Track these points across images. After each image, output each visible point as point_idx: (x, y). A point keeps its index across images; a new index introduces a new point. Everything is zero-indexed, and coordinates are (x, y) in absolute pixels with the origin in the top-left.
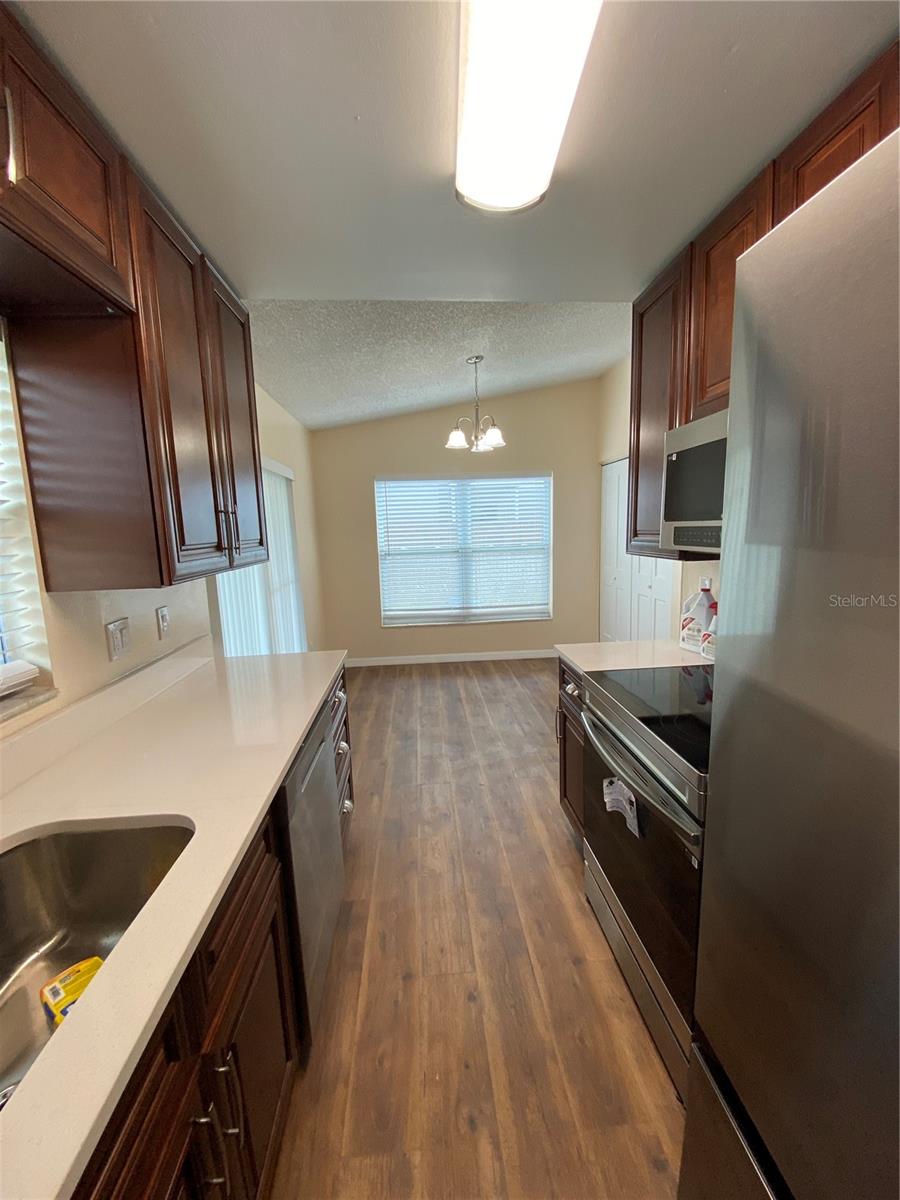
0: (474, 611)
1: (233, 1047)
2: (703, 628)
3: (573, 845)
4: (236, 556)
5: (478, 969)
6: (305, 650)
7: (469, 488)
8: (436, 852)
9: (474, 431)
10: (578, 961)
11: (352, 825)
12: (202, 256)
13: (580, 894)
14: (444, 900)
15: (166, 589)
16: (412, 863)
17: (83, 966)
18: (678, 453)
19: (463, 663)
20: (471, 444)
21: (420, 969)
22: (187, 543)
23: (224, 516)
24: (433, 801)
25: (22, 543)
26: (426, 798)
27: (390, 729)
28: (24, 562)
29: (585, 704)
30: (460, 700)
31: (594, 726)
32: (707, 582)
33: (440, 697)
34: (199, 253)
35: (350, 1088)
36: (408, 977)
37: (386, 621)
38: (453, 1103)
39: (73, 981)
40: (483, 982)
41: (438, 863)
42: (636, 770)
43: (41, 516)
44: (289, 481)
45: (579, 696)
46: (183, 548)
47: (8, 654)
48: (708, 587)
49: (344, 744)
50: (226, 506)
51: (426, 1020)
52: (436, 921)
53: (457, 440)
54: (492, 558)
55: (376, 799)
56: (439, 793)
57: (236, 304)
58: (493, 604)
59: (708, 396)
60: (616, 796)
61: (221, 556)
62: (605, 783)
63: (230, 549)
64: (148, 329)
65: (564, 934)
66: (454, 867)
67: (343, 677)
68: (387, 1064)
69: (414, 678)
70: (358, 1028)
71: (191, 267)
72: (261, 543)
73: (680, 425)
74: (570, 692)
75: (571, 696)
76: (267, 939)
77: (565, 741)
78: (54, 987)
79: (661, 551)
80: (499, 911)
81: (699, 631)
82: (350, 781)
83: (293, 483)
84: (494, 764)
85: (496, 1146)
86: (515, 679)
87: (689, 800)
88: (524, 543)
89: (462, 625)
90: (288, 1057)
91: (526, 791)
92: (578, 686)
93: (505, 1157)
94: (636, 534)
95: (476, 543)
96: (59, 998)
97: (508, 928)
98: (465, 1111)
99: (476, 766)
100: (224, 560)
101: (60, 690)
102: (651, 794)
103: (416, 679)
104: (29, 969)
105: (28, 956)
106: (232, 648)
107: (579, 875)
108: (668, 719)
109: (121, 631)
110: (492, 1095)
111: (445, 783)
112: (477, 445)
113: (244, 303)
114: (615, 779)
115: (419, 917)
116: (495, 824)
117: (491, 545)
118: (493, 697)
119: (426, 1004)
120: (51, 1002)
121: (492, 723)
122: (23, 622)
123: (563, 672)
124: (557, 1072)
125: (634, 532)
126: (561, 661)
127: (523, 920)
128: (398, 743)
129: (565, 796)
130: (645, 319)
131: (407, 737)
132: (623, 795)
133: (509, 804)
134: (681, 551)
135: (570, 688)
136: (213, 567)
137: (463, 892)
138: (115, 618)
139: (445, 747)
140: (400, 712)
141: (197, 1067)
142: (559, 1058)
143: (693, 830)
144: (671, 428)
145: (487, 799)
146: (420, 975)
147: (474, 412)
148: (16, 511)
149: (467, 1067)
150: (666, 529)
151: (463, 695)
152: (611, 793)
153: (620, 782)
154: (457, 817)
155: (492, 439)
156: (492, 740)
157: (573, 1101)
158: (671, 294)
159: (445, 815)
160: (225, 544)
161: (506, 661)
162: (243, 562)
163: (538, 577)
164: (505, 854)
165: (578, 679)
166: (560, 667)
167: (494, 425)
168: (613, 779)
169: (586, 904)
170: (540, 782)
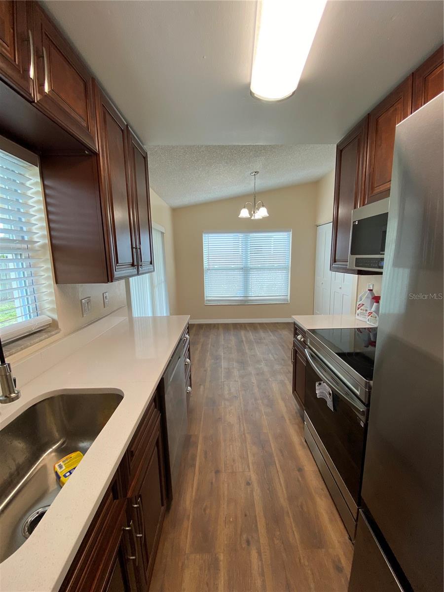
0: (250, 298)
1: (140, 496)
2: (368, 309)
3: (298, 415)
4: (140, 269)
5: (251, 470)
6: (169, 314)
7: (249, 237)
8: (231, 414)
9: (253, 209)
10: (300, 470)
11: (191, 399)
12: (127, 126)
13: (302, 438)
14: (235, 437)
15: (110, 284)
16: (220, 418)
17: (73, 455)
18: (358, 221)
19: (245, 324)
20: (251, 215)
21: (223, 469)
22: (119, 262)
23: (136, 250)
24: (230, 390)
25: (45, 261)
26: (226, 388)
27: (208, 354)
28: (47, 269)
29: (307, 345)
30: (242, 341)
31: (312, 356)
32: (371, 286)
33: (233, 340)
34: (126, 124)
35: (190, 522)
36: (217, 472)
37: (207, 302)
38: (239, 532)
39: (69, 462)
40: (254, 477)
41: (232, 419)
42: (333, 378)
43: (54, 248)
44: (162, 233)
45: (304, 341)
46: (118, 265)
47: (39, 312)
48: (371, 289)
49: (188, 360)
50: (136, 245)
51: (226, 493)
52: (231, 446)
53: (244, 213)
54: (259, 272)
55: (202, 387)
56: (232, 386)
57: (141, 148)
58: (260, 295)
59: (375, 192)
60: (322, 390)
61: (133, 269)
62: (317, 384)
63: (138, 266)
64: (103, 161)
65: (294, 457)
66: (240, 421)
67: (188, 328)
68: (208, 512)
69: (220, 330)
70: (194, 494)
71: (122, 131)
72: (151, 263)
73: (360, 207)
74: (299, 339)
75: (300, 341)
76: (155, 448)
77: (296, 364)
78: (60, 464)
79: (348, 270)
80: (262, 444)
81: (366, 310)
82: (190, 378)
83: (164, 234)
84: (260, 373)
85: (259, 553)
86: (270, 332)
87: (360, 394)
88: (275, 265)
89: (245, 305)
90: (163, 505)
91: (275, 387)
92: (304, 336)
93: (264, 560)
94: (335, 261)
95: (253, 264)
96: (62, 470)
97: (266, 452)
98: (245, 536)
99: (250, 374)
100: (135, 271)
101: (62, 329)
102: (340, 389)
103: (221, 331)
104: (48, 456)
105: (48, 450)
106: (136, 313)
107: (301, 429)
108: (349, 354)
109: (88, 303)
110: (258, 530)
111: (235, 381)
112: (254, 216)
113: (145, 147)
114: (322, 382)
115: (223, 444)
116: (260, 402)
117: (259, 266)
118: (259, 341)
119: (226, 485)
120: (59, 471)
121: (258, 354)
122: (45, 298)
123: (296, 329)
124: (289, 521)
125: (334, 260)
126: (295, 324)
127: (273, 449)
128: (213, 361)
129: (295, 390)
130: (343, 152)
131: (217, 358)
132: (325, 389)
133: (267, 393)
134: (358, 270)
135: (299, 337)
136: (131, 274)
137: (244, 434)
138: (86, 297)
139: (235, 364)
140: (214, 346)
141: (126, 503)
142: (291, 515)
143: (362, 408)
144: (355, 207)
145: (256, 390)
146: (223, 471)
147: (253, 199)
148: (43, 246)
149: (246, 515)
150: (352, 259)
151: (244, 339)
152: (319, 389)
153: (325, 384)
154: (241, 398)
155: (262, 213)
156: (258, 362)
157: (297, 536)
158: (357, 140)
159: (235, 397)
160: (136, 263)
161: (265, 323)
162: (144, 272)
163: (283, 282)
164: (264, 416)
165: (303, 332)
166: (294, 326)
167: (263, 206)
168: (321, 382)
169: (305, 443)
170: (282, 383)
